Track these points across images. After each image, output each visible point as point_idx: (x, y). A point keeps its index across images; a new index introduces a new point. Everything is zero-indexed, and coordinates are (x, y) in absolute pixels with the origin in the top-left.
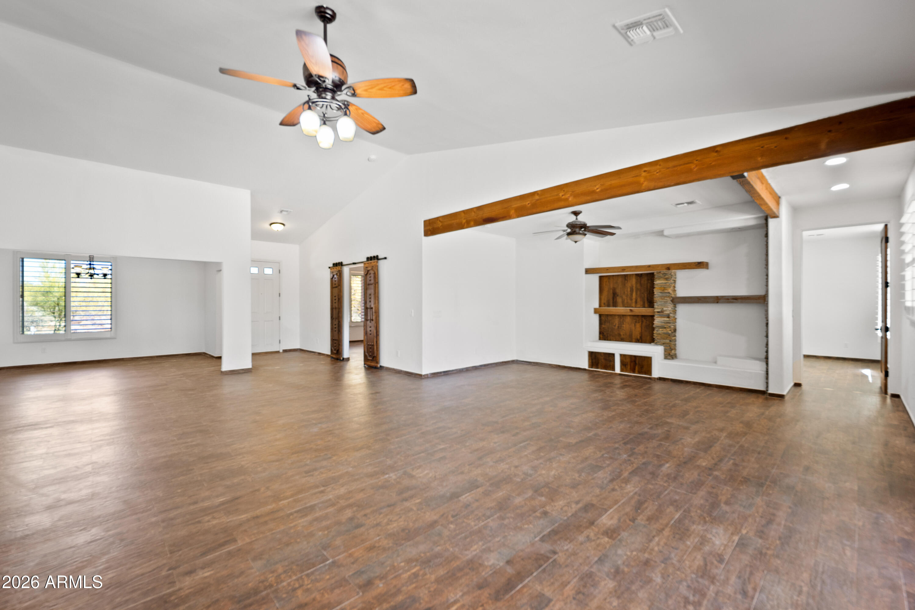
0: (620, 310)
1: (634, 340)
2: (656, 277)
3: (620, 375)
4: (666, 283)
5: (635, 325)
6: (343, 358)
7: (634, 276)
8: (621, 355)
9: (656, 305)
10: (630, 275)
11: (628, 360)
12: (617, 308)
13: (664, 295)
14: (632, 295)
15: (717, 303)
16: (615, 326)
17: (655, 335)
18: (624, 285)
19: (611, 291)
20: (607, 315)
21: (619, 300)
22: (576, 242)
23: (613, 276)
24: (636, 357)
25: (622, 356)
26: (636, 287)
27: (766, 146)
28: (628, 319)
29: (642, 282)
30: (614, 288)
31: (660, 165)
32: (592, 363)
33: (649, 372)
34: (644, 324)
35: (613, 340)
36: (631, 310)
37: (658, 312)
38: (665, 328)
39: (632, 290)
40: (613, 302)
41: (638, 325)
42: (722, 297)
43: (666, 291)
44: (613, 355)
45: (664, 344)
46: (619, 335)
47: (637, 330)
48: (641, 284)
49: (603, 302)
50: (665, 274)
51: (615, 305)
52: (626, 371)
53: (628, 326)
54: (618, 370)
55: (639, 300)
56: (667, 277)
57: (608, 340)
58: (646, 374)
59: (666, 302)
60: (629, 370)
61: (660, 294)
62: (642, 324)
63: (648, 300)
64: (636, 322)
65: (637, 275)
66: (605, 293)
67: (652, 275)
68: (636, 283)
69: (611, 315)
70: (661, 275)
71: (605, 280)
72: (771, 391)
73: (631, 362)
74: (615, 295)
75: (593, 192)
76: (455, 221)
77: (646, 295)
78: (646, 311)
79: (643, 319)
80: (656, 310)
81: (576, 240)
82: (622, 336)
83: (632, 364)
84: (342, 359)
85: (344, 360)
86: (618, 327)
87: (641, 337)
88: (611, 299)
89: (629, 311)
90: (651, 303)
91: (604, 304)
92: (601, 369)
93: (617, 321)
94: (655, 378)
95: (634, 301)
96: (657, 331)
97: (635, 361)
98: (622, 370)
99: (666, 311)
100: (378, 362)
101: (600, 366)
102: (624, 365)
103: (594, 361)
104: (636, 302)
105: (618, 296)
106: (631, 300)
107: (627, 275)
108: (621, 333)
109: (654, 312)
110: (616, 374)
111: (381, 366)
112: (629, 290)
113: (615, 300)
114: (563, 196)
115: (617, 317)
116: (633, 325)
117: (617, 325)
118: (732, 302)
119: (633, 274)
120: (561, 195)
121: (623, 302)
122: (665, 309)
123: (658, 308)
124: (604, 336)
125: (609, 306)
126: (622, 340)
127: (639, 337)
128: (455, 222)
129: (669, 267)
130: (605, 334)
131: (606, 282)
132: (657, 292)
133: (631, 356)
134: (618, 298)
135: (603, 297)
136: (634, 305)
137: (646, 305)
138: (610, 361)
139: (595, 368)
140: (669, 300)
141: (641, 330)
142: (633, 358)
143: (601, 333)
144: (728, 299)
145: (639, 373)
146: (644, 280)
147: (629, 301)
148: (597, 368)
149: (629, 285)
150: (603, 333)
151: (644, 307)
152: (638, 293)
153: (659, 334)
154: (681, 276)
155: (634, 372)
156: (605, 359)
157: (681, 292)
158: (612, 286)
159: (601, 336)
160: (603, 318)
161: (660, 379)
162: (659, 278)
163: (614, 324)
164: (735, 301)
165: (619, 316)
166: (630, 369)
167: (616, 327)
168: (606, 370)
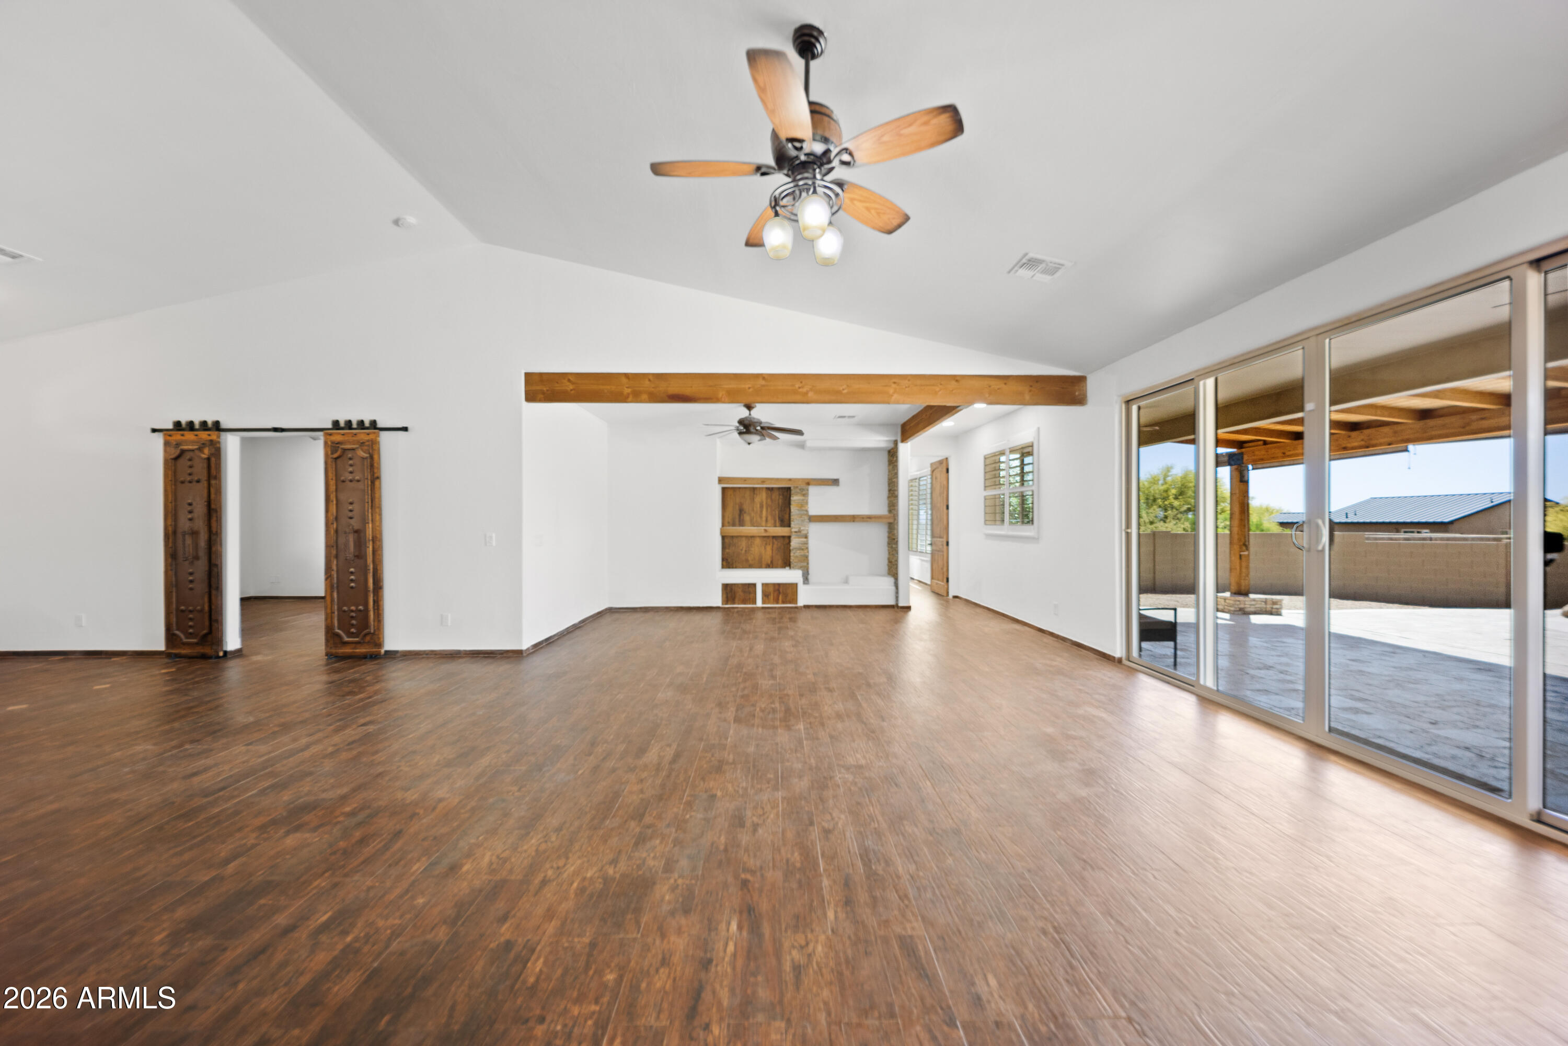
0: (748, 530)
1: (764, 566)
2: (793, 492)
3: (763, 608)
4: (803, 500)
5: (765, 548)
6: (226, 653)
7: (764, 490)
8: (763, 584)
9: (793, 524)
10: (760, 488)
11: (771, 589)
12: (744, 528)
13: (802, 512)
14: (761, 511)
15: (854, 521)
16: (742, 550)
17: (792, 558)
18: (753, 499)
19: (737, 507)
20: (732, 537)
21: (747, 518)
22: (749, 444)
23: (740, 488)
24: (779, 585)
25: (765, 585)
26: (766, 503)
27: (993, 387)
28: (758, 541)
29: (773, 497)
30: (741, 503)
31: (909, 380)
32: (727, 597)
33: (794, 600)
34: (775, 546)
35: (740, 568)
36: (766, 531)
37: (796, 532)
38: (803, 549)
39: (761, 507)
40: (740, 521)
41: (769, 548)
42: (858, 516)
43: (803, 508)
44: (754, 585)
45: (801, 567)
46: (747, 560)
47: (768, 553)
48: (771, 499)
49: (727, 520)
50: (802, 490)
51: (742, 523)
52: (768, 603)
53: (757, 549)
54: (759, 603)
55: (769, 518)
56: (804, 492)
57: (733, 568)
58: (790, 603)
59: (803, 521)
60: (772, 601)
61: (798, 512)
62: (772, 547)
63: (779, 517)
64: (766, 544)
65: (768, 489)
66: (730, 509)
67: (789, 489)
68: (767, 498)
69: (737, 537)
70: (798, 490)
71: (729, 493)
72: (901, 604)
73: (774, 591)
74: (741, 511)
75: (839, 392)
76: (608, 387)
77: (777, 512)
78: (781, 531)
79: (774, 541)
80: (793, 530)
81: (750, 441)
82: (751, 562)
83: (775, 595)
84: (221, 654)
85: (229, 656)
86: (746, 551)
87: (772, 562)
88: (737, 517)
89: (763, 531)
90: (785, 521)
91: (729, 523)
92: (739, 604)
93: (743, 544)
94: (801, 607)
95: (764, 519)
96: (794, 553)
97: (778, 590)
98: (764, 602)
99: (803, 530)
100: (379, 645)
101: (736, 600)
102: (766, 595)
103: (729, 595)
104: (767, 521)
105: (745, 513)
106: (761, 517)
107: (756, 488)
108: (749, 558)
109: (791, 532)
110: (758, 608)
111: (387, 652)
112: (758, 506)
113: (742, 518)
114: (799, 388)
115: (744, 539)
116: (763, 547)
117: (744, 549)
118: (867, 521)
119: (762, 488)
120: (797, 386)
121: (751, 520)
122: (802, 528)
123: (795, 528)
124: (729, 563)
125: (734, 525)
126: (751, 566)
127: (769, 562)
128: (606, 388)
129: (808, 482)
130: (729, 560)
131: (731, 495)
132: (794, 509)
133: (774, 585)
134: (745, 515)
135: (727, 514)
136: (764, 524)
137: (778, 524)
138: (750, 593)
139: (731, 604)
140: (806, 518)
141: (772, 553)
142: (777, 587)
143: (723, 559)
144: (863, 518)
145: (783, 602)
146: (776, 495)
147: (759, 519)
148: (734, 603)
149: (758, 500)
150: (727, 560)
151: (775, 526)
152: (769, 509)
153: (797, 557)
154: (813, 490)
155: (777, 603)
156: (744, 592)
157: (813, 510)
158: (738, 501)
159: (725, 563)
160: (727, 540)
161: (807, 607)
162: (797, 494)
163: (741, 548)
164: (868, 519)
165: (747, 537)
166: (773, 599)
167: (743, 552)
168: (745, 604)
